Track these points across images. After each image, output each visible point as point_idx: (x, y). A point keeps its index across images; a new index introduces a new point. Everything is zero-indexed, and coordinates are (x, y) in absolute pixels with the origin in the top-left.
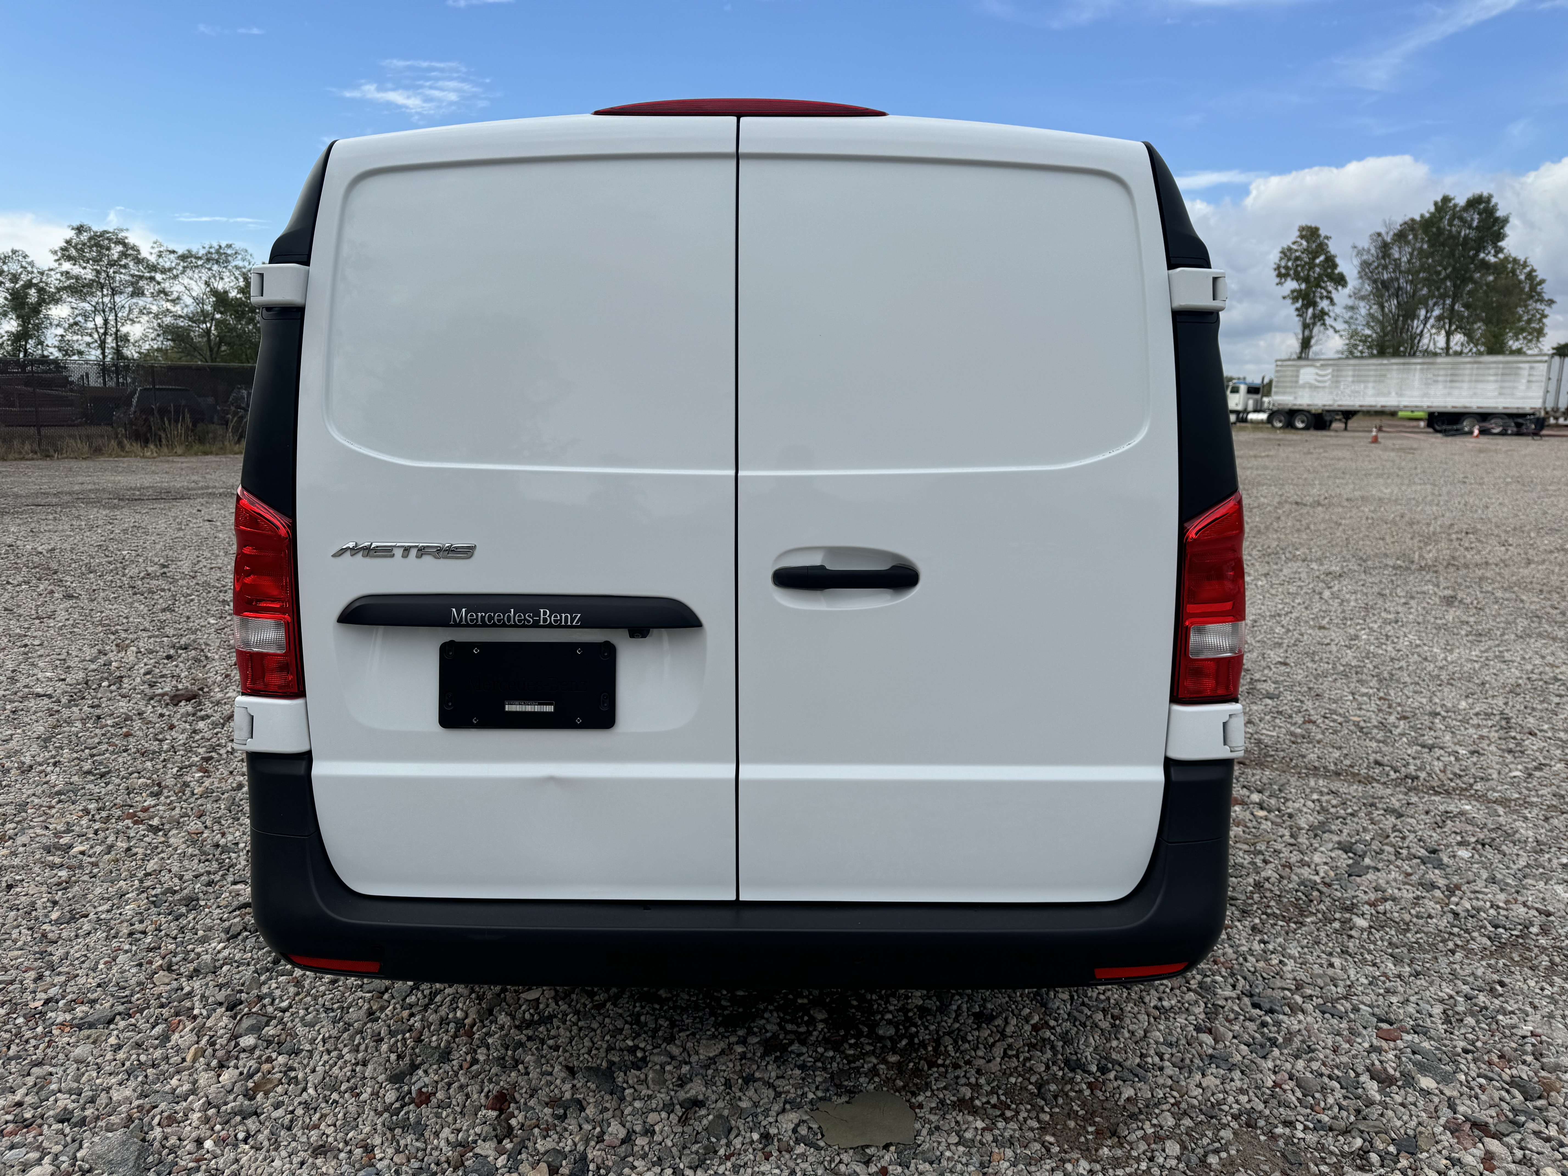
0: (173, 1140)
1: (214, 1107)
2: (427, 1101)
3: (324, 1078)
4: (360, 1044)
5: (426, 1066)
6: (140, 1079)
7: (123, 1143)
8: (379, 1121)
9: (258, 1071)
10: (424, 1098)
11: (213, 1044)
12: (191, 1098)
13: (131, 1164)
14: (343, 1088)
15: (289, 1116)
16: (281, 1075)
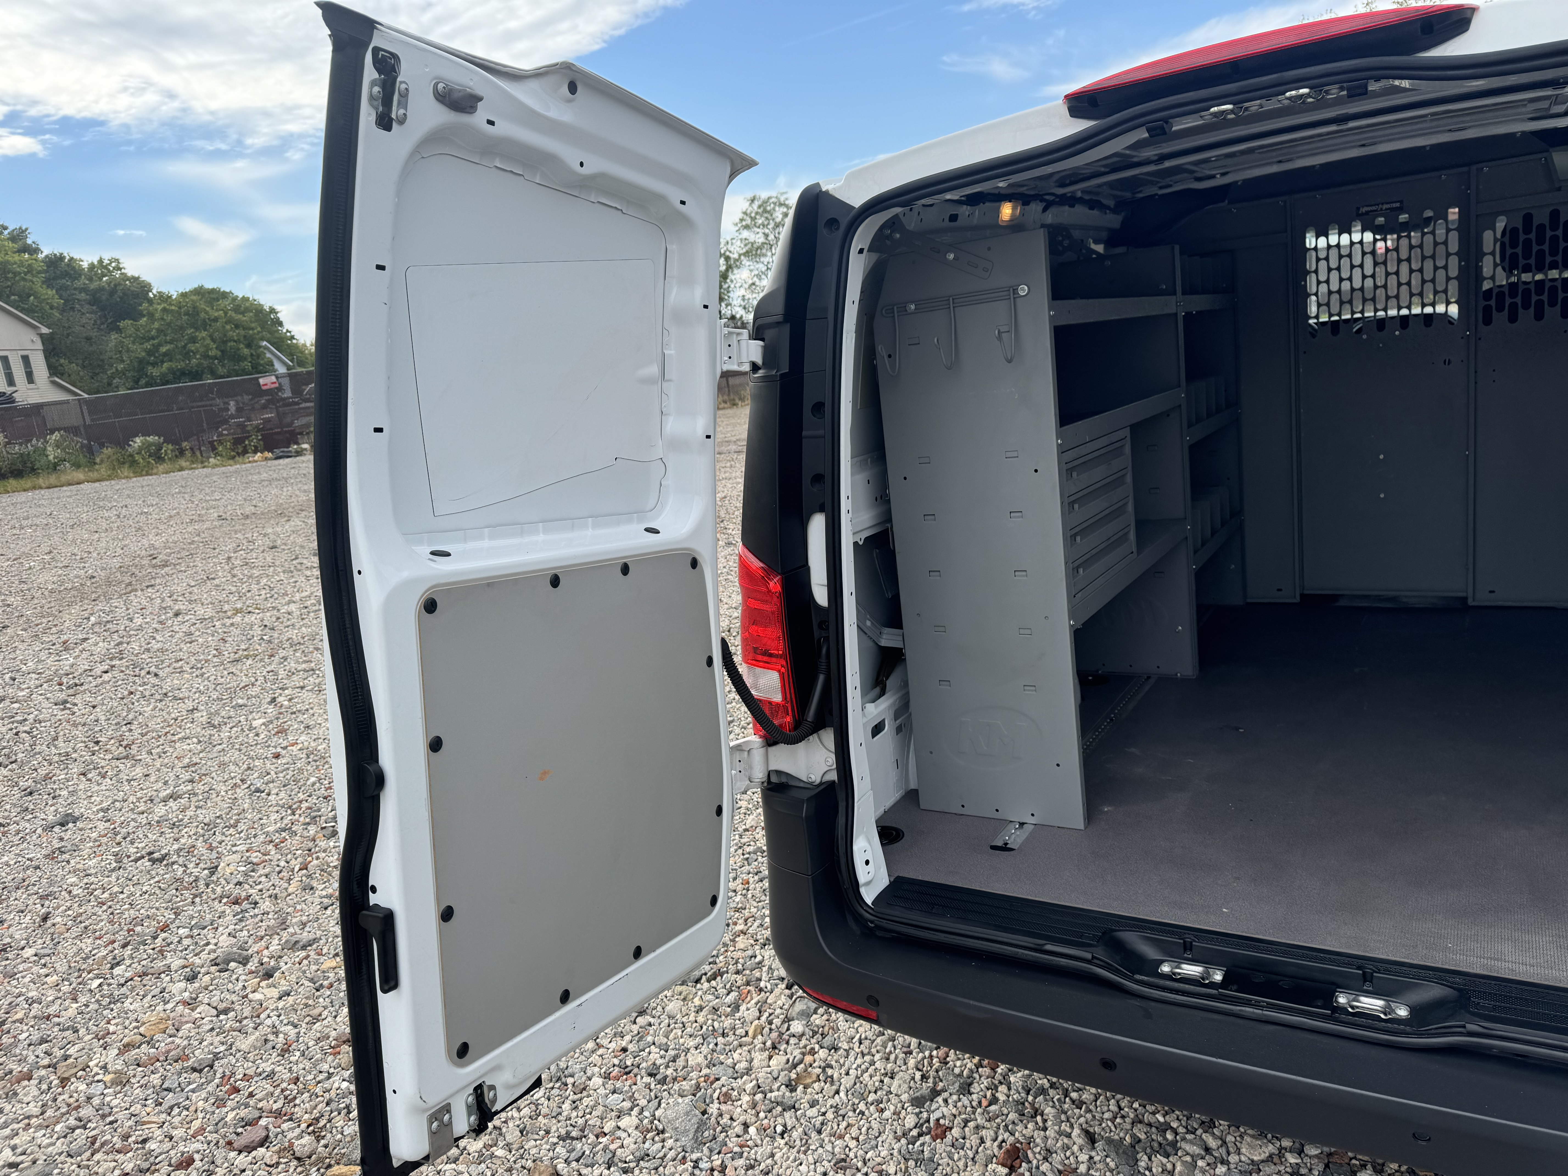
0: (725, 1120)
1: (762, 1092)
2: (943, 1136)
3: (855, 1084)
4: (891, 1052)
5: (945, 1095)
6: (711, 1046)
7: (687, 1114)
8: (896, 1146)
9: (801, 1062)
10: (940, 1132)
11: (770, 1023)
12: (745, 1077)
13: (691, 1136)
14: (870, 1099)
15: (821, 1118)
16: (820, 1070)
